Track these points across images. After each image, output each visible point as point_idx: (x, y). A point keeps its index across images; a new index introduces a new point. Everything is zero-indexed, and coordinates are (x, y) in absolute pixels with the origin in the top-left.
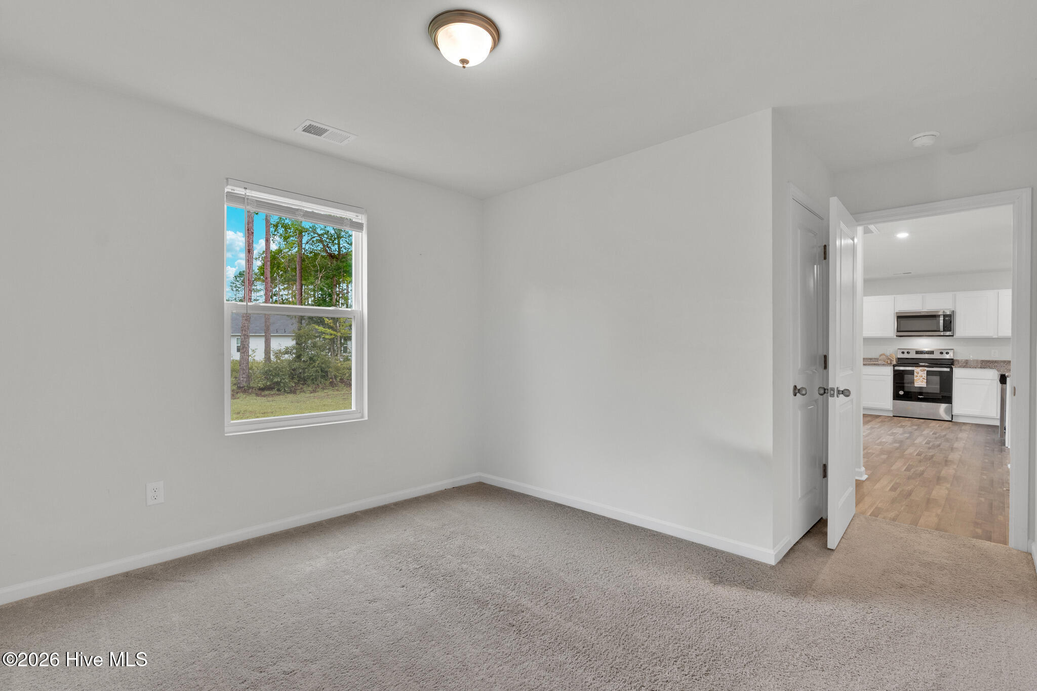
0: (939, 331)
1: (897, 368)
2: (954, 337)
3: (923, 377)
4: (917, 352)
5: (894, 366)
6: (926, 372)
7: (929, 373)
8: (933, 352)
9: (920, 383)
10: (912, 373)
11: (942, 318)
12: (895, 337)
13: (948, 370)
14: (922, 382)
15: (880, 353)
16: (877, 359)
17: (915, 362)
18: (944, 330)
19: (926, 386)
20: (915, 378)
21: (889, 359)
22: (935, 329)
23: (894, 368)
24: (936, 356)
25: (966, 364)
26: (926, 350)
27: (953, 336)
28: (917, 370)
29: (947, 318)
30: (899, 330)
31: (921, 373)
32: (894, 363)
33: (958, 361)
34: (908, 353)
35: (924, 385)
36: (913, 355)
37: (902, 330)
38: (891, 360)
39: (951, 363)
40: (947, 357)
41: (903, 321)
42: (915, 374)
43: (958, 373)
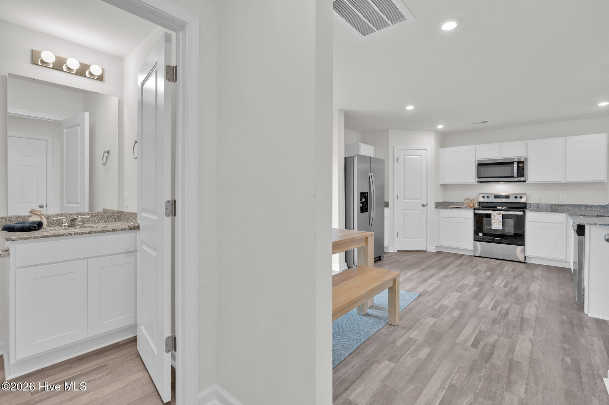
0: (513, 177)
1: (477, 212)
2: (527, 182)
3: (499, 220)
4: (496, 197)
5: (475, 209)
6: (501, 215)
7: (504, 217)
8: (509, 196)
9: (496, 226)
10: (489, 216)
11: (515, 165)
12: (477, 183)
13: (521, 213)
14: (498, 225)
15: (466, 197)
16: (462, 203)
17: (493, 206)
18: (518, 177)
19: (501, 229)
20: (492, 221)
21: (472, 202)
22: (510, 175)
23: (474, 212)
24: (512, 200)
25: (538, 208)
26: (504, 194)
27: (525, 181)
28: (493, 213)
29: (520, 165)
30: (479, 177)
31: (497, 216)
32: (476, 206)
33: (530, 204)
34: (488, 197)
35: (500, 227)
36: (492, 199)
37: (482, 176)
38: (474, 204)
39: (523, 207)
40: (523, 201)
41: (483, 169)
42: (492, 217)
43: (530, 216)
